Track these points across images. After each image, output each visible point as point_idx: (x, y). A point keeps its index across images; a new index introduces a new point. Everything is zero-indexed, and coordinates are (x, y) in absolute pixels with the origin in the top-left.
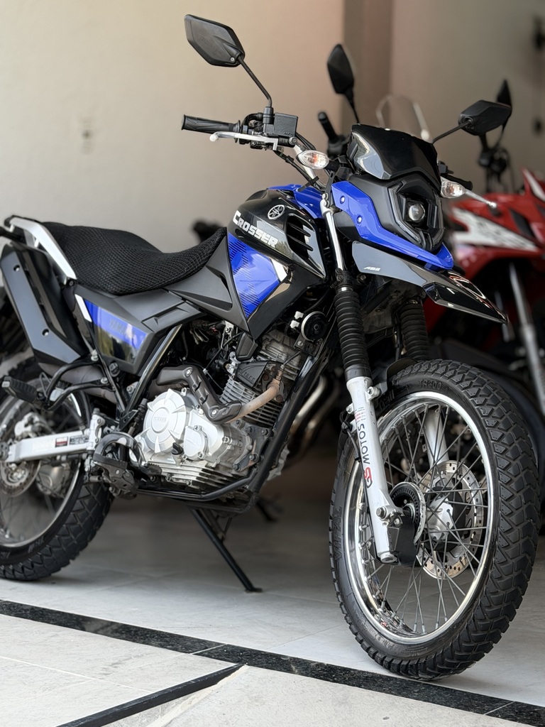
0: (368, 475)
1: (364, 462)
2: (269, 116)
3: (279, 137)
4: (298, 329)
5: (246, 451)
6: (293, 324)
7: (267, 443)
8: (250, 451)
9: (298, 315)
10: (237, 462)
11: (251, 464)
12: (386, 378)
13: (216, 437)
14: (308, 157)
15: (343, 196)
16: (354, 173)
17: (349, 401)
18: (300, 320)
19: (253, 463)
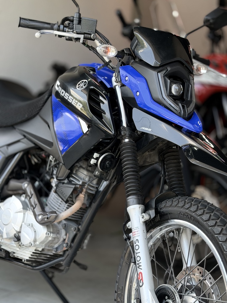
0: (141, 278)
1: (138, 267)
2: (77, 19)
3: (84, 34)
4: (96, 164)
5: (62, 239)
6: (93, 161)
7: (75, 236)
8: (64, 240)
9: (96, 155)
10: (56, 246)
11: (65, 249)
12: (154, 206)
13: (42, 232)
14: (103, 49)
15: (127, 76)
16: (134, 60)
17: (129, 220)
18: (97, 159)
19: (66, 249)
